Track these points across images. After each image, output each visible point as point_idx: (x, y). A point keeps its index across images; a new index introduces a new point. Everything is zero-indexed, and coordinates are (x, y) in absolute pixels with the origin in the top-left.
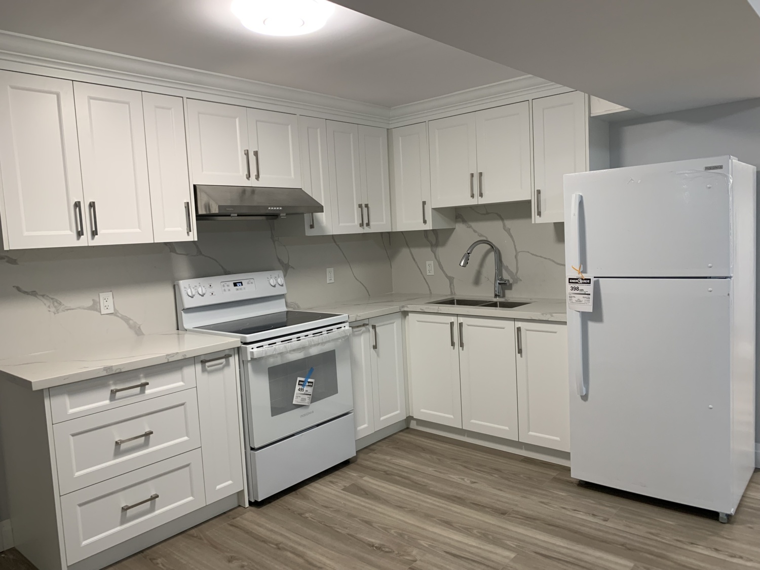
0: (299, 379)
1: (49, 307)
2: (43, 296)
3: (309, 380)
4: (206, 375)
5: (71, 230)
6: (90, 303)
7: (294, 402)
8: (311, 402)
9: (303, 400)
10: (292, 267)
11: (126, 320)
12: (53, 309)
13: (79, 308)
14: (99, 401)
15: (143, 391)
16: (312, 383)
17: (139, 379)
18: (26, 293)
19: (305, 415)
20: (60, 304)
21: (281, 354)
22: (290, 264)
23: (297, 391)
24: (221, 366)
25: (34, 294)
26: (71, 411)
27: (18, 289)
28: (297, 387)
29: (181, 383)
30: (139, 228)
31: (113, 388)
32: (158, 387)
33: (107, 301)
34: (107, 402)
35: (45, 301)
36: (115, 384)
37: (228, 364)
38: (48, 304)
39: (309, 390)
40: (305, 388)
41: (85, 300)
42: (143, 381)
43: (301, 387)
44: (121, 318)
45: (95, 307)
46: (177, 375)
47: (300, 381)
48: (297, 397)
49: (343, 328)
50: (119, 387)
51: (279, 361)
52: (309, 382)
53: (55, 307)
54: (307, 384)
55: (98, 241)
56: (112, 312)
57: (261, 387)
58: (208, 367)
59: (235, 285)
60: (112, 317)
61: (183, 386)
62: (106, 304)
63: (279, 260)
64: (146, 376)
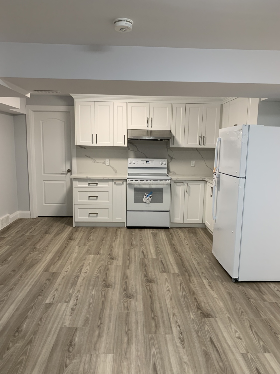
0: (146, 194)
1: (93, 161)
2: (91, 158)
3: (150, 195)
4: (115, 185)
5: (91, 141)
6: (103, 162)
7: (143, 201)
8: (150, 203)
9: (146, 201)
10: (174, 159)
11: (113, 168)
12: (94, 162)
13: (100, 162)
14: (85, 185)
15: (97, 185)
16: (151, 197)
17: (96, 182)
18: (87, 157)
19: (147, 206)
20: (95, 161)
21: (140, 184)
22: (173, 157)
23: (144, 198)
24: (121, 184)
25: (89, 157)
26: (78, 185)
27: (86, 156)
28: (145, 196)
29: (108, 186)
30: (110, 142)
31: (89, 182)
32: (100, 185)
33: (107, 161)
34: (87, 186)
35: (92, 160)
36: (90, 182)
37: (123, 184)
38: (93, 160)
39: (150, 199)
40: (148, 198)
41: (101, 161)
42: (97, 183)
43: (146, 197)
44: (111, 167)
45: (104, 163)
46: (107, 183)
47: (146, 195)
48: (144, 199)
49: (168, 181)
50: (90, 183)
51: (138, 186)
52: (150, 196)
53: (94, 161)
54: (149, 196)
55: (98, 145)
56: (109, 165)
57: (131, 193)
58: (117, 183)
59: (146, 162)
60: (109, 166)
61: (108, 187)
62: (107, 162)
63: (169, 155)
64: (98, 181)
